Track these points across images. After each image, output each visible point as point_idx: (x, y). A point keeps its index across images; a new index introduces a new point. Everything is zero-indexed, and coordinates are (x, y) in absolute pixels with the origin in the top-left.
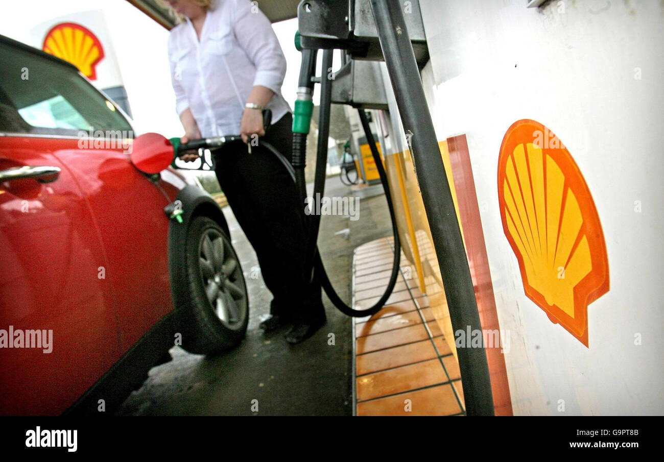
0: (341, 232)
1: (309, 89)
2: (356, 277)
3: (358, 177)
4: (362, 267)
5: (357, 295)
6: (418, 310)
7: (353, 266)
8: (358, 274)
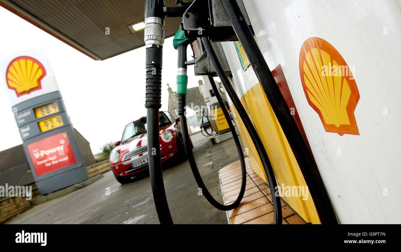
0: (207, 164)
1: (184, 69)
2: (222, 186)
3: (212, 130)
4: (226, 179)
5: (225, 195)
6: (265, 196)
7: (220, 180)
8: (223, 184)
